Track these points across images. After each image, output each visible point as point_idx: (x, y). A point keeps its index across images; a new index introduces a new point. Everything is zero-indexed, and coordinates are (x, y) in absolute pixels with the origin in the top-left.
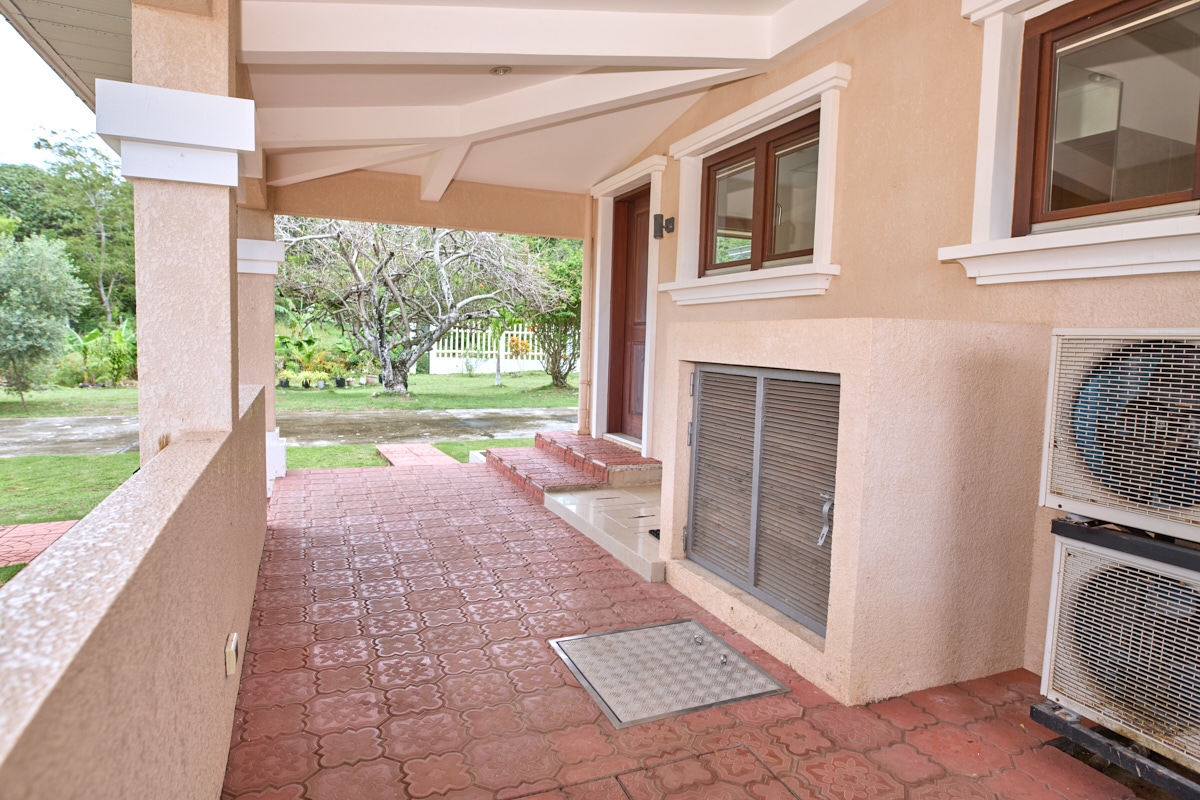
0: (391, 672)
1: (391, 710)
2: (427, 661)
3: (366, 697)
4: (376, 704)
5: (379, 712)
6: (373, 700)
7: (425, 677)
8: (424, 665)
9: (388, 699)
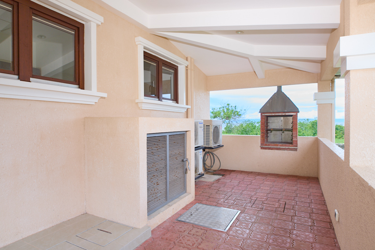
0: (285, 242)
1: (289, 232)
2: (271, 241)
3: (296, 237)
4: (293, 234)
5: (293, 232)
6: (294, 235)
7: (275, 236)
8: (273, 240)
9: (289, 234)
